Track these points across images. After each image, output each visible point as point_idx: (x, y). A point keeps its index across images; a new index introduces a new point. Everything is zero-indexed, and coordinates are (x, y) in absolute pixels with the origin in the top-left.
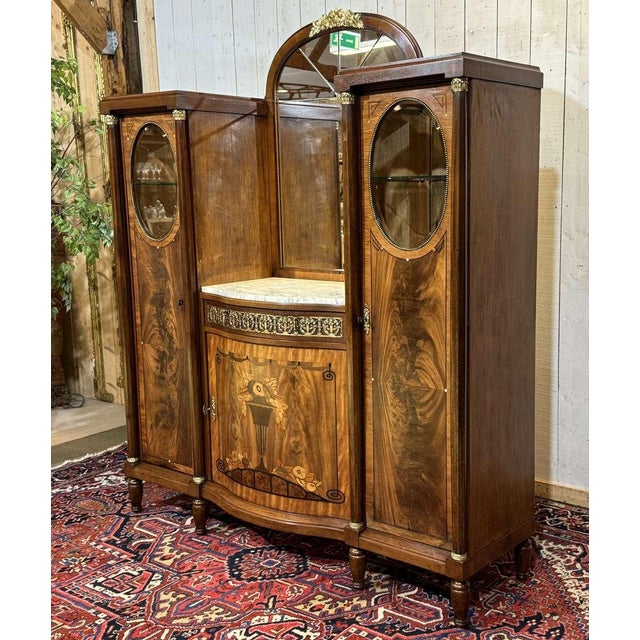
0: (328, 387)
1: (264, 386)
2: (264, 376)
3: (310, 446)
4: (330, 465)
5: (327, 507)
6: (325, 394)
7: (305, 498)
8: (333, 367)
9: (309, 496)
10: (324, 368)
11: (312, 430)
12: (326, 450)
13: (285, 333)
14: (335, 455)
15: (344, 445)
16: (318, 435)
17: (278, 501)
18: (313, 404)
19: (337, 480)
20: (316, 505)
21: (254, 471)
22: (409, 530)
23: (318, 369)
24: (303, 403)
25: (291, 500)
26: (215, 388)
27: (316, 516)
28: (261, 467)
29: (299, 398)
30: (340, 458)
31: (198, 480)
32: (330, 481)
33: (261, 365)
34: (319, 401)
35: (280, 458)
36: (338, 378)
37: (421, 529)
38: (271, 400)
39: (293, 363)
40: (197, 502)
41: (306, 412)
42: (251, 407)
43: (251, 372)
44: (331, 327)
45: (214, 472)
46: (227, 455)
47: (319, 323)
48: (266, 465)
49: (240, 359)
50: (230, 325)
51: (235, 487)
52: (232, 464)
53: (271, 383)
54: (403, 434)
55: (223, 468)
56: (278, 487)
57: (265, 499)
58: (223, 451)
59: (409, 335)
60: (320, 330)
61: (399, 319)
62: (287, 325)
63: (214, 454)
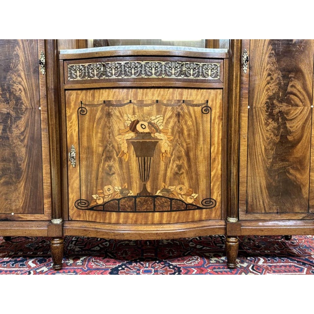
0: (205, 119)
1: (150, 123)
2: (150, 114)
3: (190, 166)
4: (205, 180)
5: (201, 213)
6: (203, 124)
7: (186, 210)
8: (210, 104)
9: (188, 207)
10: (202, 104)
11: (191, 155)
12: (202, 168)
13: (173, 77)
14: (209, 171)
15: (216, 162)
16: (196, 158)
17: (161, 217)
18: (193, 134)
19: (210, 190)
20: (193, 214)
21: (135, 197)
22: (277, 213)
23: (198, 105)
24: (186, 133)
25: (173, 213)
26: (75, 139)
27: (193, 222)
28: (144, 192)
29: (182, 130)
30: (213, 174)
31: (57, 221)
32: (204, 192)
33: (147, 105)
34: (198, 131)
35: (165, 181)
36: (213, 112)
37: (288, 210)
38: (157, 135)
39: (179, 101)
40: (57, 241)
41: (188, 141)
42: (133, 143)
43: (134, 113)
44: (210, 71)
45: (71, 213)
46: (94, 192)
47: (201, 68)
48: (149, 190)
49: (120, 104)
50: (107, 76)
51: (107, 217)
52: (104, 198)
53: (157, 120)
54: (275, 144)
55: (86, 205)
56: (162, 205)
57: (147, 218)
58: (87, 190)
59: (282, 70)
60: (201, 74)
61: (274, 59)
62: (175, 70)
63: (73, 197)
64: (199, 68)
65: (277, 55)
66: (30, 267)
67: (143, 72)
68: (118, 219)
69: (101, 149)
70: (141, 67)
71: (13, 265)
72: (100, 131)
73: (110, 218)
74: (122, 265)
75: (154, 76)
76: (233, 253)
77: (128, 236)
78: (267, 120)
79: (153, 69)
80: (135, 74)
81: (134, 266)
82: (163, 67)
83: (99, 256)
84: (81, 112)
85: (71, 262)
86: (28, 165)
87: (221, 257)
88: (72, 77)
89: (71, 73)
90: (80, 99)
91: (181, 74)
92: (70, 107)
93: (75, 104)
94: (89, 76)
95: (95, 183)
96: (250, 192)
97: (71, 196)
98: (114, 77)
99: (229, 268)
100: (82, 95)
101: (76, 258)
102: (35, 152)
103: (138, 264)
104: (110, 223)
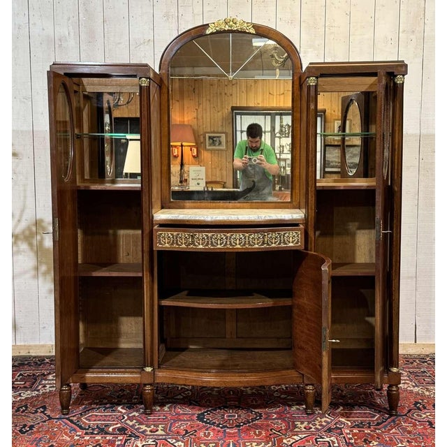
13: (256, 246)
40: (148, 387)
44: (291, 238)
47: (282, 237)
50: (195, 245)
60: (282, 241)
62: (258, 240)
64: (280, 237)
66: (121, 412)
67: (228, 243)
70: (227, 238)
71: (104, 410)
74: (208, 411)
75: (238, 246)
76: (310, 400)
77: (214, 383)
79: (238, 240)
81: (219, 412)
82: (247, 238)
83: (185, 404)
85: (158, 408)
87: (303, 405)
88: (161, 244)
89: (160, 240)
91: (263, 243)
94: (177, 243)
98: (201, 246)
99: (307, 414)
101: (162, 405)
103: (222, 411)
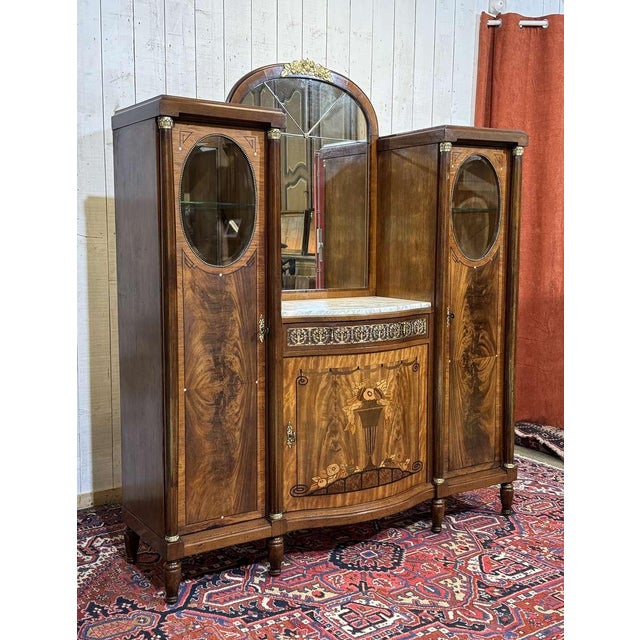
0: (415, 377)
1: (375, 389)
2: (376, 380)
3: (405, 430)
4: (414, 442)
5: (412, 479)
6: (413, 383)
7: (402, 478)
8: (418, 361)
9: (404, 475)
10: (413, 362)
11: (406, 417)
12: (413, 430)
13: (395, 338)
14: (417, 432)
15: (423, 421)
16: (409, 419)
17: (384, 490)
18: (407, 395)
19: (418, 452)
20: (407, 481)
21: (361, 473)
22: (472, 466)
23: (410, 364)
24: (403, 394)
25: (394, 484)
26: (293, 414)
28: (370, 467)
29: (400, 392)
30: (420, 434)
31: (278, 516)
32: (414, 456)
33: (374, 371)
34: (410, 390)
35: (387, 451)
36: (421, 368)
37: (480, 462)
38: (381, 401)
39: (398, 362)
41: (404, 403)
42: (359, 413)
43: (361, 381)
45: (286, 502)
46: (315, 474)
47: (413, 325)
48: (374, 463)
49: (347, 372)
51: (332, 501)
52: (327, 479)
53: (382, 385)
54: (470, 396)
55: (304, 491)
56: (385, 478)
57: (371, 494)
58: (305, 474)
59: (475, 322)
61: (468, 312)
63: (287, 483)
65: (471, 307)
66: (239, 581)
67: (371, 336)
68: (344, 501)
69: (324, 424)
70: (369, 331)
72: (323, 402)
73: (335, 502)
74: (334, 554)
75: (380, 339)
78: (463, 372)
79: (380, 332)
80: (364, 338)
81: (347, 552)
84: (301, 382)
86: (242, 452)
88: (292, 343)
89: (291, 339)
90: (300, 367)
92: (287, 376)
93: (293, 374)
94: (313, 341)
95: (316, 463)
96: (451, 448)
97: (285, 483)
98: (342, 342)
99: (436, 533)
100: (302, 362)
102: (249, 435)
103: (348, 549)
104: (335, 508)
